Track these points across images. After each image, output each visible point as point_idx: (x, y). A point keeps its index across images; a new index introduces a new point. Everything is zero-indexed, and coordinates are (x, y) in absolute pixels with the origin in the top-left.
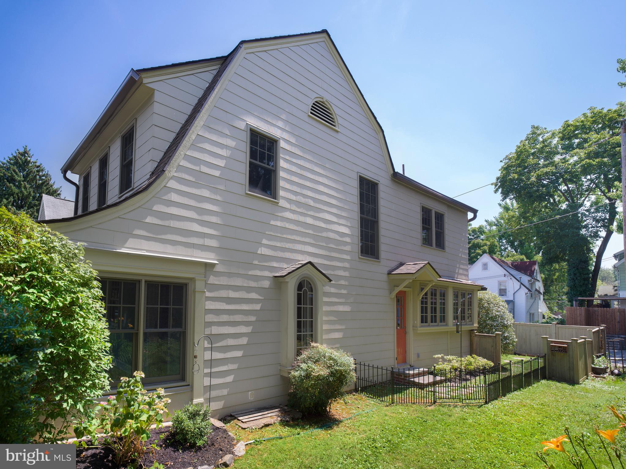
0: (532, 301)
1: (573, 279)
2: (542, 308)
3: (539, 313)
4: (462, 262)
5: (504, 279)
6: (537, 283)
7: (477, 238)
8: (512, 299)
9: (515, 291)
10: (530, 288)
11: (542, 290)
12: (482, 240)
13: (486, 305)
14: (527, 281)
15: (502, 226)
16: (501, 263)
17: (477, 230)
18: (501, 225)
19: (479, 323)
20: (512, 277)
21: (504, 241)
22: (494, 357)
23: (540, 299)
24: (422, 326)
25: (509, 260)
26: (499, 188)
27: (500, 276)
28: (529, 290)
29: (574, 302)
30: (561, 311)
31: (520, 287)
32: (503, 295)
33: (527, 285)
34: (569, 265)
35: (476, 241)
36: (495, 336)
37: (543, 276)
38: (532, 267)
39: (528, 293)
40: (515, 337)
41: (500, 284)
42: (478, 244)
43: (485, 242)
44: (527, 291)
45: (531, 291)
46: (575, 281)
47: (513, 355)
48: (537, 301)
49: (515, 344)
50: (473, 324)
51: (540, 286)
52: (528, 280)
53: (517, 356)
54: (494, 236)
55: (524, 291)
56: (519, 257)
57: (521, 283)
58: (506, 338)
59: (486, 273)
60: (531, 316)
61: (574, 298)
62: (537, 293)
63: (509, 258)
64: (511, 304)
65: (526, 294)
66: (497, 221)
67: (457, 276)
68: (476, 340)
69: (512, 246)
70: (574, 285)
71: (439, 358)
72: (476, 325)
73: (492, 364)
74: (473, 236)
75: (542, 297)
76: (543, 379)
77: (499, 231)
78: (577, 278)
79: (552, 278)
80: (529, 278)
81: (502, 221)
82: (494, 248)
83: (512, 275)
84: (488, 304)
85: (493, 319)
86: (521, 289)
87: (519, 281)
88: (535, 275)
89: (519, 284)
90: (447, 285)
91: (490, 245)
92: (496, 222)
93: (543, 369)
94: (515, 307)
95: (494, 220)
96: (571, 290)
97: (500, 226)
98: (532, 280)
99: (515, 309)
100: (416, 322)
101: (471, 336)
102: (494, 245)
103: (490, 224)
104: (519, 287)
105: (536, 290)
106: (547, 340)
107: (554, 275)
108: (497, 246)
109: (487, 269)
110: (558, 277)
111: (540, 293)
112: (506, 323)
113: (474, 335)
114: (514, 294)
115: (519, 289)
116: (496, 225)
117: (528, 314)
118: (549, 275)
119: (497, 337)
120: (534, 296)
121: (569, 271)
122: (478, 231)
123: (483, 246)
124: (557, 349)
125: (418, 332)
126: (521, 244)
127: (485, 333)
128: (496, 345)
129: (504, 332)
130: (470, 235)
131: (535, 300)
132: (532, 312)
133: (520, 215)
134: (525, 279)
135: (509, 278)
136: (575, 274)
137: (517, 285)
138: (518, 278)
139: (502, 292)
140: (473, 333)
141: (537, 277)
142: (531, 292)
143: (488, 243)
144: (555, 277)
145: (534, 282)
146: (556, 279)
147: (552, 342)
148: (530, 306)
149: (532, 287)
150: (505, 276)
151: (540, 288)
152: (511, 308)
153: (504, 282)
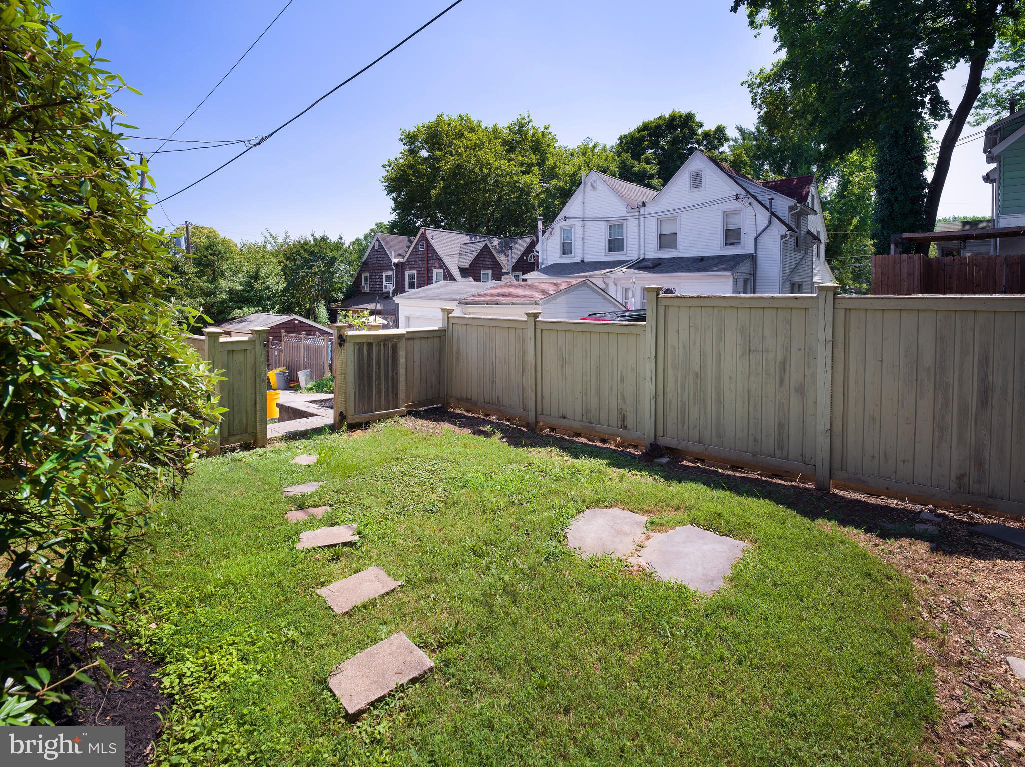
0: (799, 256)
1: (889, 201)
2: (823, 276)
5: (734, 205)
6: (811, 217)
8: (752, 252)
9: (759, 232)
10: (794, 227)
11: (823, 236)
14: (787, 209)
20: (752, 200)
23: (818, 256)
27: (724, 200)
28: (790, 229)
29: (893, 247)
31: (770, 222)
32: (732, 244)
33: (786, 215)
38: (802, 188)
39: (786, 236)
41: (727, 215)
44: (784, 230)
45: (796, 233)
46: (892, 206)
48: (809, 258)
51: (816, 224)
52: (790, 207)
55: (778, 230)
57: (773, 214)
59: (698, 196)
60: (795, 289)
61: (893, 237)
62: (810, 238)
64: (745, 268)
65: (783, 237)
70: (890, 215)
75: (822, 249)
78: (896, 199)
80: (792, 202)
82: (740, 167)
83: (750, 194)
86: (772, 228)
87: (767, 209)
88: (809, 200)
89: (768, 214)
92: (756, 134)
94: (758, 269)
96: (883, 228)
98: (800, 208)
99: (758, 275)
102: (741, 162)
104: (767, 223)
105: (809, 233)
108: (745, 164)
109: (701, 187)
111: (817, 240)
114: (756, 239)
115: (768, 226)
116: (756, 139)
117: (788, 284)
120: (802, 246)
122: (714, 138)
131: (806, 253)
132: (797, 279)
134: (782, 203)
135: (746, 202)
136: (893, 190)
137: (763, 217)
138: (765, 199)
139: (732, 237)
142: (795, 236)
145: (803, 214)
148: (793, 267)
149: (798, 226)
150: (736, 200)
151: (819, 233)
152: (749, 272)
153: (736, 213)
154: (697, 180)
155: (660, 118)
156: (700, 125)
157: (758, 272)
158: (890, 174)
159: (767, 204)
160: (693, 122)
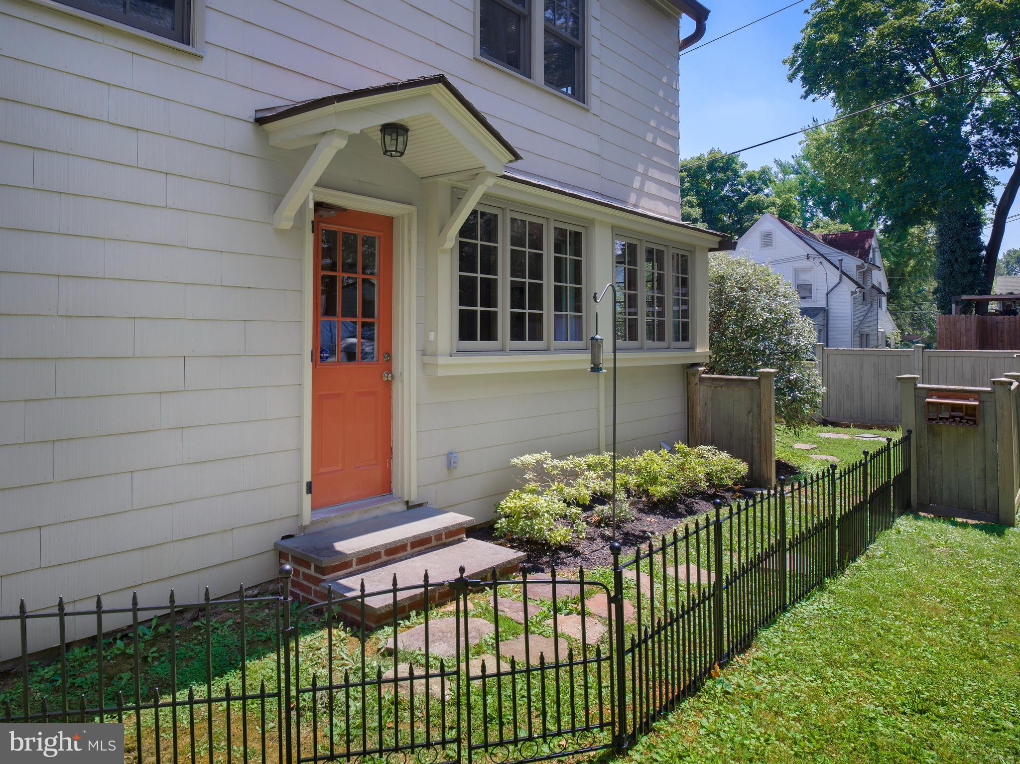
0: (865, 308)
1: (949, 261)
2: (886, 325)
3: (880, 334)
4: (655, 159)
5: (806, 263)
6: (875, 272)
7: (757, 192)
8: (824, 305)
9: (830, 289)
10: (861, 283)
11: (885, 288)
12: (767, 195)
13: (735, 292)
14: (855, 268)
15: (807, 174)
16: (803, 234)
17: (757, 176)
18: (805, 172)
19: (714, 344)
20: (822, 260)
21: (811, 203)
22: (755, 443)
23: (881, 307)
24: (460, 352)
25: (817, 232)
26: (798, 69)
27: (797, 258)
28: (859, 286)
29: (953, 306)
30: (919, 332)
31: (841, 280)
32: (805, 298)
33: (854, 273)
34: (940, 232)
35: (754, 198)
36: (758, 382)
37: (886, 263)
38: (864, 242)
39: (856, 292)
40: (819, 381)
41: (797, 272)
42: (759, 204)
43: (771, 198)
44: (854, 287)
45: (864, 288)
46: (952, 265)
47: (819, 428)
48: (874, 309)
49: (819, 400)
50: (693, 348)
51: (879, 278)
52: (858, 266)
53: (830, 428)
54: (790, 191)
55: (848, 287)
56: (837, 227)
57: (843, 272)
58: (793, 385)
59: (770, 254)
60: (864, 339)
61: (953, 298)
62: (874, 292)
63: (819, 230)
64: (820, 317)
65: (853, 293)
66: (799, 164)
67: (638, 199)
68: (702, 393)
69: (827, 211)
70: (951, 274)
71: (525, 468)
72: (703, 349)
73: (743, 468)
74: (750, 188)
75: (884, 300)
76: (901, 514)
77: (801, 183)
78: (956, 260)
79: (903, 270)
80: (860, 262)
81: (809, 165)
82: (788, 211)
83: (822, 255)
84: (743, 290)
85: (757, 331)
86: (842, 284)
87: (837, 268)
88: (871, 256)
89: (838, 273)
90: (589, 215)
91: (782, 205)
92: (797, 167)
93: (903, 479)
94: (830, 320)
95: (792, 162)
96: (944, 284)
97: (804, 175)
98: (866, 265)
99: (830, 326)
100: (432, 336)
101: (688, 383)
102: (790, 205)
103: (784, 169)
104: (838, 281)
105: (873, 287)
106: (916, 388)
107: (906, 265)
108: (795, 208)
109: (771, 245)
110: (913, 267)
111: (880, 291)
112: (793, 342)
113: (697, 380)
114: (827, 294)
115: (839, 283)
116: (796, 172)
117: (858, 334)
118: (897, 264)
119: (764, 382)
120: (868, 299)
121: (938, 247)
122: (759, 179)
123: (768, 207)
124: (945, 415)
125: (441, 373)
126: (844, 206)
127: (732, 373)
128: (759, 406)
129: (789, 371)
130: (743, 186)
131: (871, 306)
132: (865, 330)
133: (842, 134)
134: (851, 263)
135: (817, 261)
136: (953, 252)
137: (834, 275)
138: (835, 260)
139: (805, 291)
140: (694, 375)
141: (874, 261)
142: (863, 290)
143: (779, 202)
144: (909, 269)
145: (869, 271)
146: (909, 273)
147: (931, 392)
148: (861, 319)
149: (864, 281)
150: (808, 258)
151: (880, 283)
152: (822, 323)
153: (805, 270)
154: (767, 239)
155: (699, 159)
156: (744, 166)
157: (830, 323)
158: (950, 238)
159: (837, 264)
160: (736, 164)
